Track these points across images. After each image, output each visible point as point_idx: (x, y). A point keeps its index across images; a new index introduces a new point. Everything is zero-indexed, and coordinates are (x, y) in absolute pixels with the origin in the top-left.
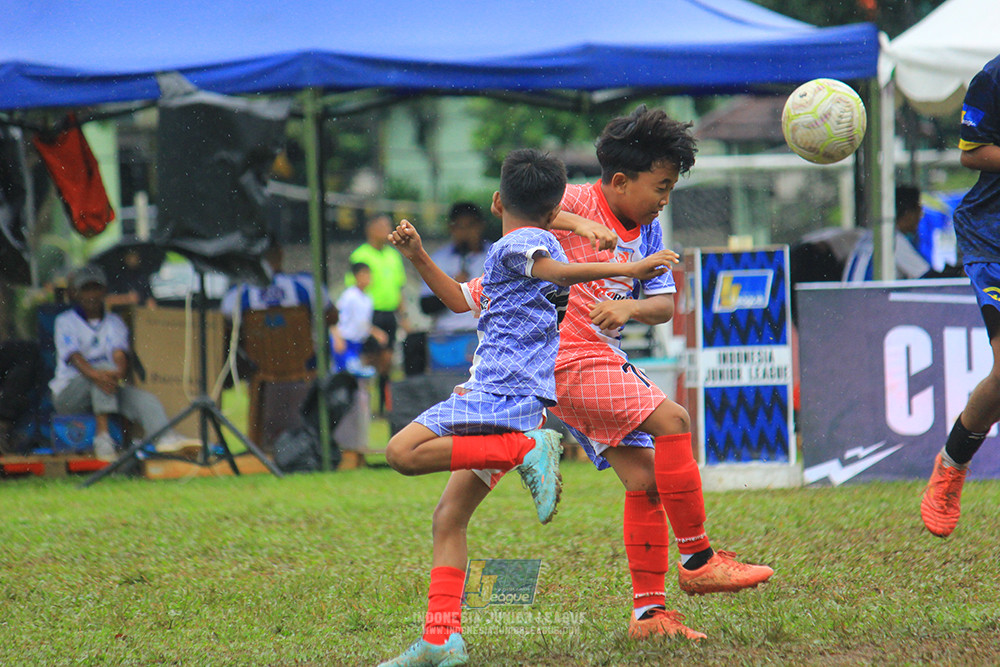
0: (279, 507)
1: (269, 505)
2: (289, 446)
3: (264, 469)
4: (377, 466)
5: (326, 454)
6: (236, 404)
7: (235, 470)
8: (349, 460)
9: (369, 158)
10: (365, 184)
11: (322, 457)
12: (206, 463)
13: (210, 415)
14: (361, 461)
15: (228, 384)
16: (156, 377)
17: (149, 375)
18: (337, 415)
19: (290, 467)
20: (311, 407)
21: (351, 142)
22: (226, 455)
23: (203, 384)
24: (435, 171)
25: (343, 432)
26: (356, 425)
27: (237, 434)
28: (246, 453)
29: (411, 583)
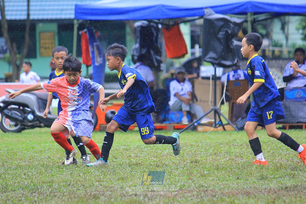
0: (238, 141)
1: (235, 140)
2: (241, 122)
3: (233, 129)
6: (225, 109)
7: (224, 129)
9: (267, 35)
10: (266, 42)
12: (215, 127)
13: (217, 112)
15: (222, 103)
16: (201, 101)
17: (199, 100)
19: (241, 129)
22: (222, 124)
23: (215, 103)
24: (287, 38)
27: (225, 119)
28: (228, 124)
29: (279, 165)
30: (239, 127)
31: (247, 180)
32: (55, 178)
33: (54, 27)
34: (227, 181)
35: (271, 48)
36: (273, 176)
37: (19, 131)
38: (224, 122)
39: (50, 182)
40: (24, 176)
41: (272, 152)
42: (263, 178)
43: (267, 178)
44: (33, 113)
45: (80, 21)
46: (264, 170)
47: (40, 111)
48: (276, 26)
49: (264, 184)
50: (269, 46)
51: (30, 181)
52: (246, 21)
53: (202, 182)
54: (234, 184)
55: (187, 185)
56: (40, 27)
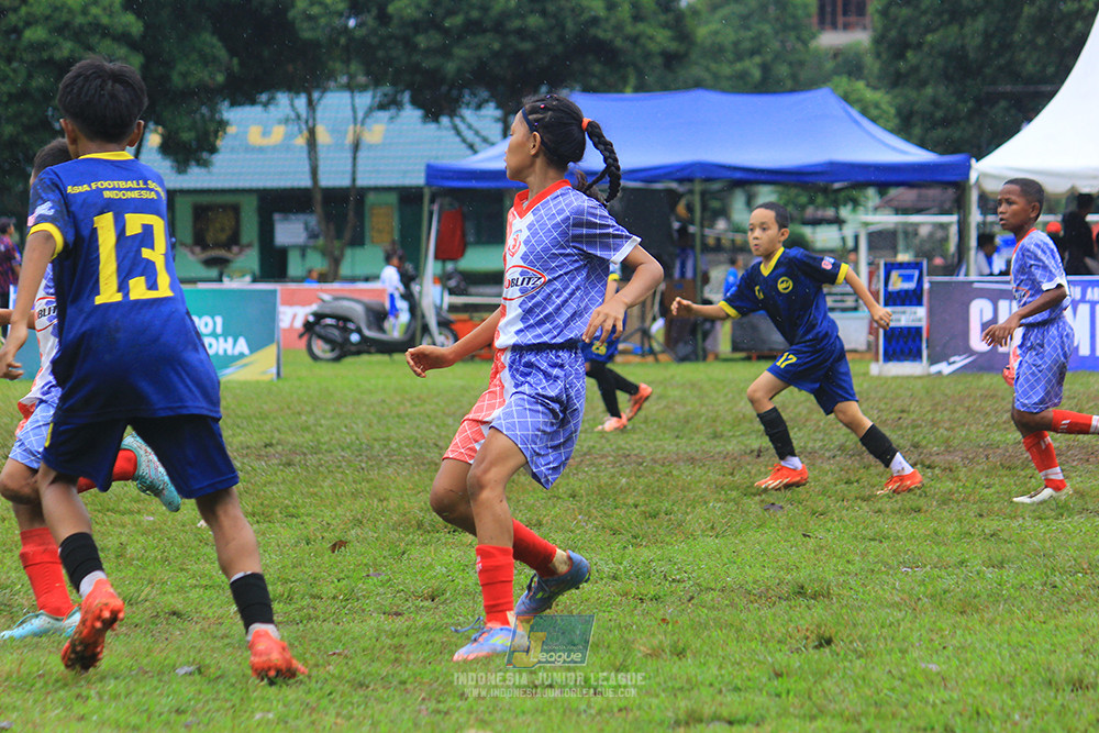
0: (678, 378)
1: (673, 377)
2: (683, 349)
4: (726, 360)
5: (701, 353)
6: (658, 327)
7: (657, 360)
8: (711, 357)
9: (723, 212)
10: (721, 225)
11: (698, 354)
12: (643, 355)
13: (646, 333)
14: (717, 358)
15: (654, 319)
18: (706, 335)
19: (683, 359)
20: (693, 332)
21: (715, 204)
22: (652, 352)
23: (643, 317)
25: (708, 345)
26: (716, 340)
27: (658, 342)
28: (663, 352)
29: (741, 416)
30: (680, 355)
31: (692, 439)
32: (393, 433)
33: (393, 198)
34: (661, 440)
35: (730, 235)
36: (731, 434)
37: (337, 359)
38: (656, 347)
39: (384, 440)
40: (344, 429)
41: (730, 395)
42: (716, 436)
43: (722, 436)
44: (359, 331)
45: (434, 188)
46: (718, 424)
47: (369, 328)
48: (738, 202)
49: (718, 447)
50: (726, 231)
51: (353, 437)
52: (691, 192)
53: (621, 443)
54: (670, 446)
55: (598, 446)
56: (371, 198)
